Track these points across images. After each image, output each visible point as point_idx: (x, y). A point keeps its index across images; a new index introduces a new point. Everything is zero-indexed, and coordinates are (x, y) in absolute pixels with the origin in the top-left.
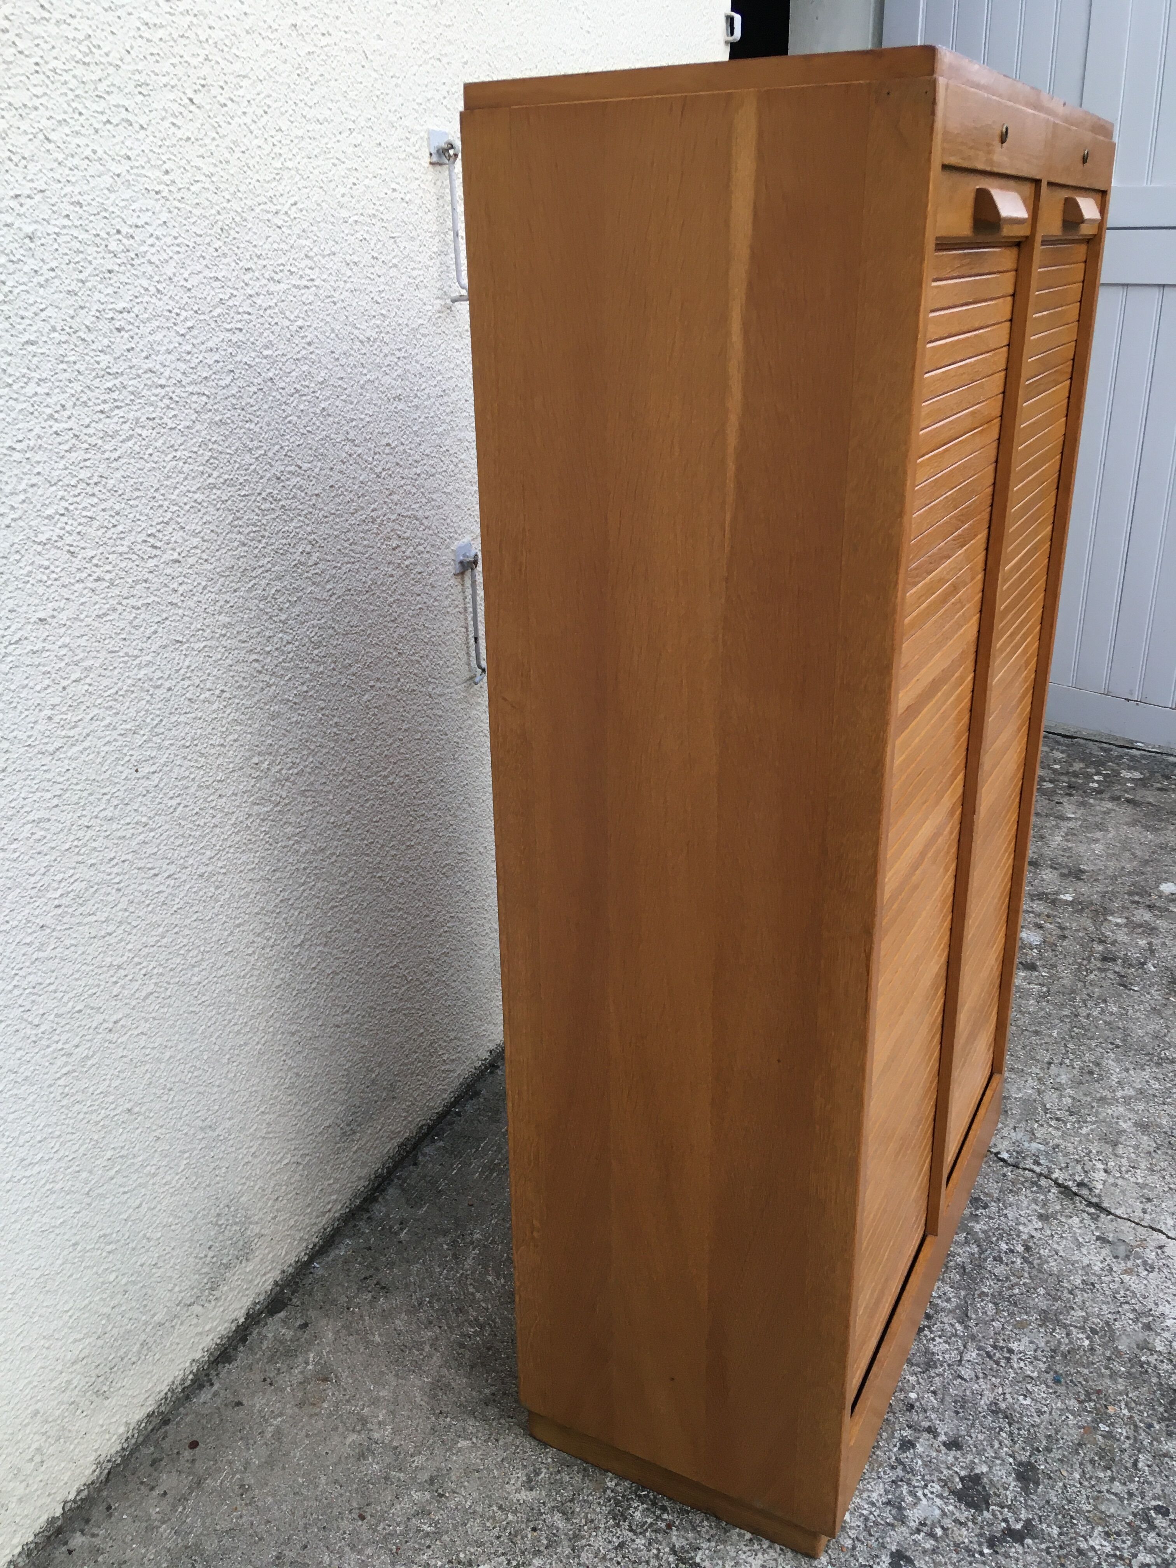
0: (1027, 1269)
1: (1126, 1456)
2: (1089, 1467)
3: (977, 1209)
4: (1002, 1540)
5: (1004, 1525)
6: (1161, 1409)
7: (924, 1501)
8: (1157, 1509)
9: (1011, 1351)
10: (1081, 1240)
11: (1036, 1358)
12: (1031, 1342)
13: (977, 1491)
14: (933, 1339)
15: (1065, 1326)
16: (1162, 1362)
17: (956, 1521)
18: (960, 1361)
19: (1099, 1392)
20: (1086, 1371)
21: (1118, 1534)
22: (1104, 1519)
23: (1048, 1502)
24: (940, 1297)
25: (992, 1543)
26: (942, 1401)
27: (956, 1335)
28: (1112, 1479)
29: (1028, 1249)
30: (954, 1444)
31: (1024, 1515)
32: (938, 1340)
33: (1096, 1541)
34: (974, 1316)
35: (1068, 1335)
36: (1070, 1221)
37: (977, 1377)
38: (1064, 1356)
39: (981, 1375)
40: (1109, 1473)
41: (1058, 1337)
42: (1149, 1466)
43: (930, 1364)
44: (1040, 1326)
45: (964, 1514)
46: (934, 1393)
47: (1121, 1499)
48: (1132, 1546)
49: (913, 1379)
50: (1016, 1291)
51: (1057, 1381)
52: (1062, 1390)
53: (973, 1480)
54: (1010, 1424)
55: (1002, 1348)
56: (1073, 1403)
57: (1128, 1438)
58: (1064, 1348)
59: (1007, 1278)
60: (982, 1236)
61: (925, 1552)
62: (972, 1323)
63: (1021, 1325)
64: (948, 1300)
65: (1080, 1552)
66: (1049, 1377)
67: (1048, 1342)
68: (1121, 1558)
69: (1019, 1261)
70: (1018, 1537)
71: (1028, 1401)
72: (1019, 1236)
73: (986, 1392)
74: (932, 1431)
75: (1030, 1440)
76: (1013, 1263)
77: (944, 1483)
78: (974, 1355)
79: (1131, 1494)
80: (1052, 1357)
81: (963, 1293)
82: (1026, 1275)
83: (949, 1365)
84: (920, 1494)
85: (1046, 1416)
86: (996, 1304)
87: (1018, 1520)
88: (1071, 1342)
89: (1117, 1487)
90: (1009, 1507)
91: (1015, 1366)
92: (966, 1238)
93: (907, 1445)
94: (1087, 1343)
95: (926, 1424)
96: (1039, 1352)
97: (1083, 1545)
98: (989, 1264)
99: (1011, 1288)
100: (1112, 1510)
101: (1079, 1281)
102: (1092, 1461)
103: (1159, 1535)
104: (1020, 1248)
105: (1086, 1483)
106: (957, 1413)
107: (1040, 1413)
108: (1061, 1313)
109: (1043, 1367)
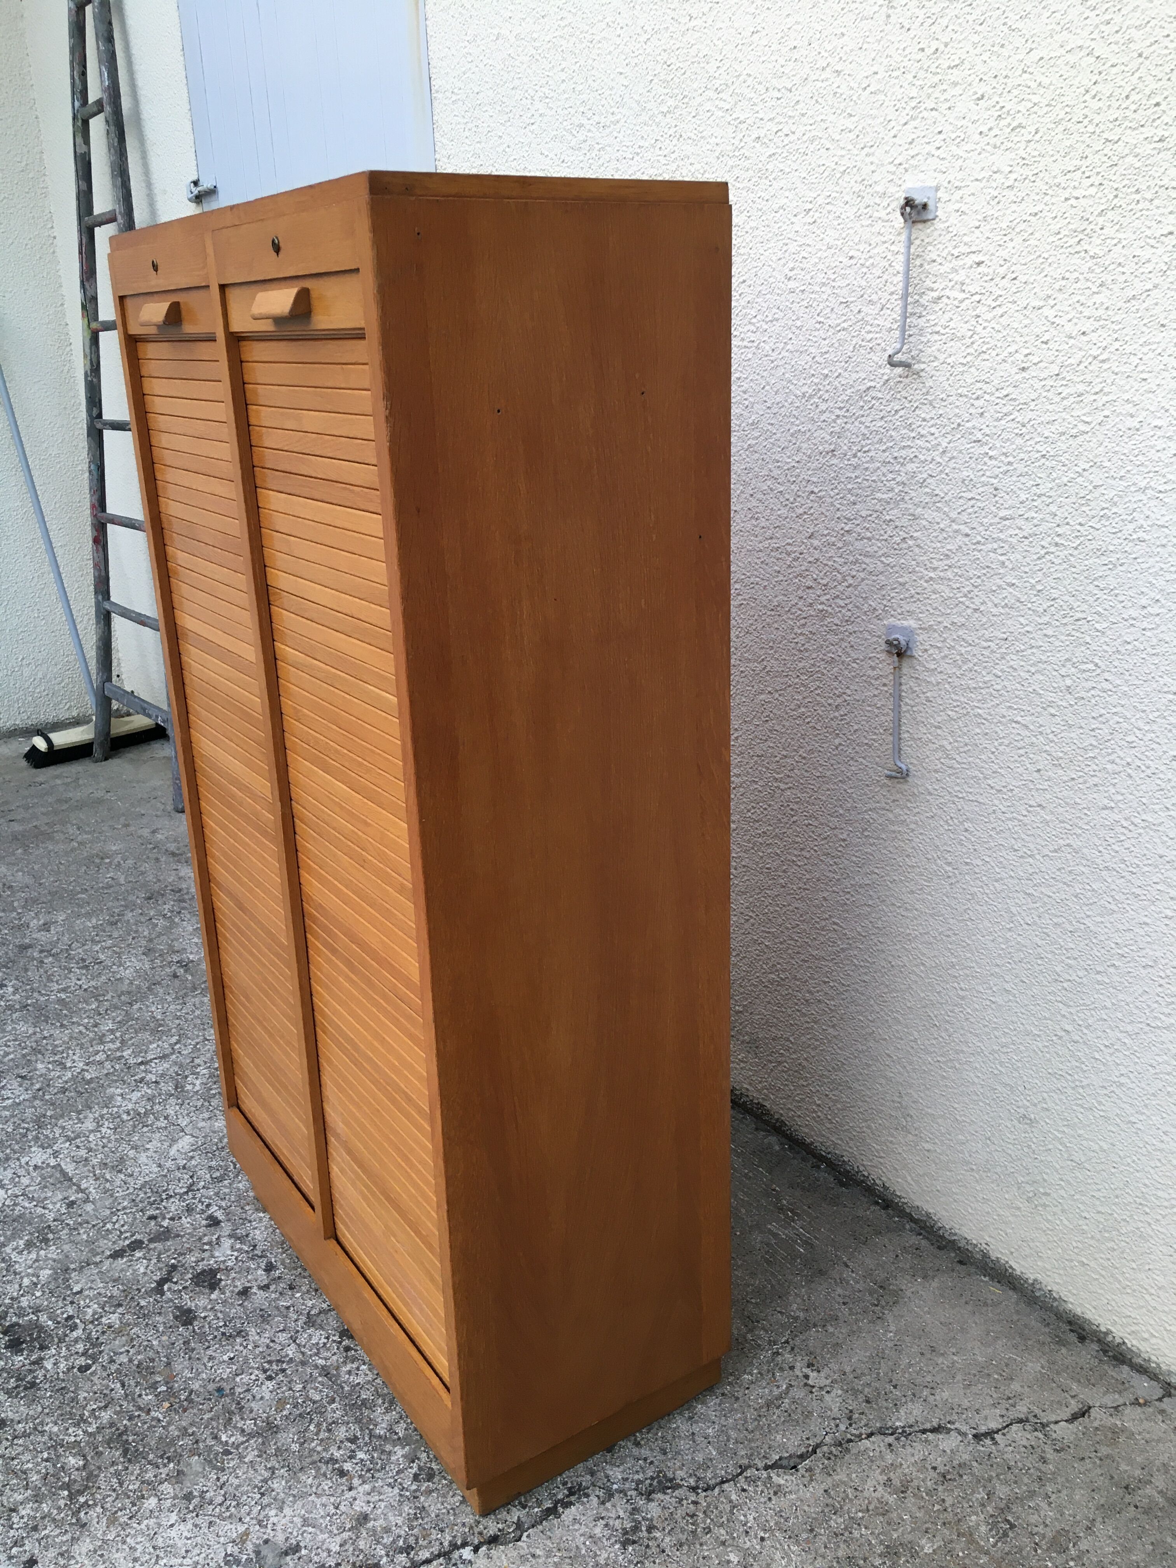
0: (324, 1454)
1: (132, 1383)
2: (151, 1354)
3: (420, 1468)
4: (169, 1273)
5: (175, 1280)
6: (131, 1438)
7: (229, 1252)
8: (88, 1367)
9: (270, 1378)
10: (310, 1529)
11: (248, 1390)
12: (262, 1398)
13: (204, 1282)
14: (328, 1338)
15: (251, 1436)
16: (155, 1476)
17: (203, 1259)
18: (294, 1341)
19: (185, 1411)
20: (206, 1417)
21: (103, 1333)
22: (119, 1332)
23: (160, 1313)
24: (358, 1369)
25: (174, 1267)
26: (277, 1308)
27: (317, 1354)
28: (131, 1361)
29: (342, 1473)
30: (245, 1292)
31: (169, 1295)
32: (324, 1340)
33: (114, 1319)
34: (320, 1379)
35: (243, 1431)
36: (338, 1539)
37: (273, 1341)
38: (231, 1413)
39: (272, 1344)
40: (136, 1362)
41: (248, 1422)
42: (112, 1390)
43: (310, 1321)
44: (268, 1418)
45: (201, 1266)
46: (288, 1308)
47: (115, 1354)
48: (90, 1334)
49: (310, 1303)
50: (312, 1427)
51: (220, 1390)
52: (211, 1387)
53: (214, 1285)
54: (223, 1334)
55: (277, 1375)
56: (196, 1386)
57: (140, 1396)
58: (236, 1418)
59: (329, 1431)
60: (388, 1448)
61: (205, 1235)
62: (316, 1373)
63: (281, 1403)
64: (349, 1373)
65: (120, 1305)
66: (227, 1387)
67: (251, 1411)
68: (92, 1322)
69: (337, 1454)
70: (161, 1283)
71: (226, 1358)
72: (360, 1476)
73: (257, 1338)
74: (265, 1288)
75: (202, 1337)
76: (339, 1448)
77: (228, 1270)
78: (290, 1353)
79: (112, 1361)
80: (239, 1403)
81: (347, 1388)
82: (319, 1448)
83: (298, 1331)
84: (236, 1253)
85: (206, 1360)
86: (314, 1402)
87: (169, 1289)
88: (235, 1427)
89: (124, 1359)
90: (180, 1291)
91: (257, 1372)
92: (396, 1434)
93: (269, 1268)
94: (224, 1438)
95: (272, 1287)
96: (250, 1397)
97: (120, 1310)
98: (355, 1429)
99: (318, 1425)
100: (117, 1342)
101: (275, 1486)
102: (152, 1360)
103: (77, 1353)
104: (347, 1466)
105: (145, 1343)
106: (261, 1310)
107: (211, 1358)
108: (263, 1443)
109: (238, 1390)
